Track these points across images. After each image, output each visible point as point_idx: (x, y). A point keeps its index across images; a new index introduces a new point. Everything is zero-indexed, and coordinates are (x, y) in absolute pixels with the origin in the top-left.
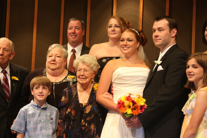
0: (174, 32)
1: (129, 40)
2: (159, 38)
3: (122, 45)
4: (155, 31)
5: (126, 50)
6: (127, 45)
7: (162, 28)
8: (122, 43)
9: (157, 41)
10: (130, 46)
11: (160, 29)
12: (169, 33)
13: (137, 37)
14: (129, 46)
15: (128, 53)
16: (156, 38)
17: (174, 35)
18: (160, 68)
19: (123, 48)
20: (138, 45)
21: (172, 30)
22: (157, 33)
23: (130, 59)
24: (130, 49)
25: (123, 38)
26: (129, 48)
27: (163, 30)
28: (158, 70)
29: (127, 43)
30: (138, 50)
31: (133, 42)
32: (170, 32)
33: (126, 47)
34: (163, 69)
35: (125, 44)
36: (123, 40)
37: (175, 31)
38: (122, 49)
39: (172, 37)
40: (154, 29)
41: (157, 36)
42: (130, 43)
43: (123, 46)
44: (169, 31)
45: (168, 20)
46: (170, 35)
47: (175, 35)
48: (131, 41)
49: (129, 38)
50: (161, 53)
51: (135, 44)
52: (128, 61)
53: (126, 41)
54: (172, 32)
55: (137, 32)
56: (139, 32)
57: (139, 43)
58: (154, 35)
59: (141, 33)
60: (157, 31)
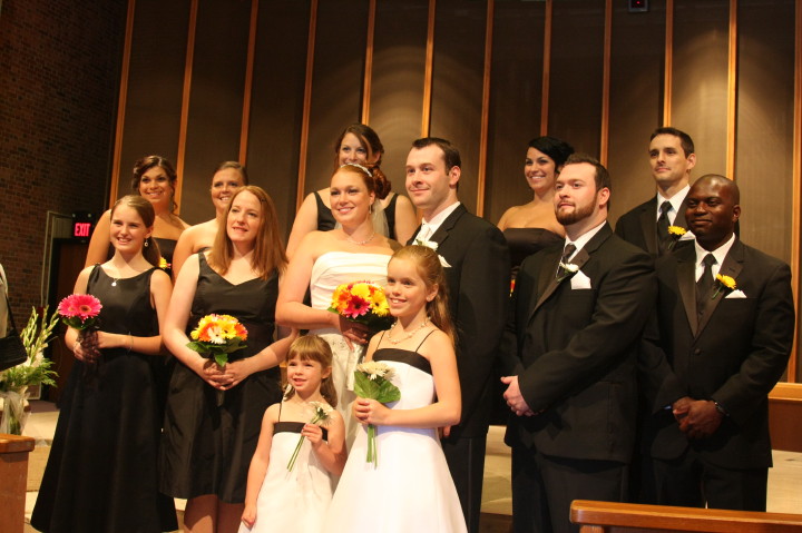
0: (455, 174)
1: (350, 191)
2: (425, 186)
3: (337, 204)
4: (413, 171)
5: (345, 213)
6: (346, 203)
7: (430, 164)
8: (335, 199)
9: (418, 195)
10: (355, 205)
11: (424, 168)
12: (444, 175)
13: (368, 182)
14: (351, 205)
15: (352, 220)
16: (415, 186)
17: (453, 182)
19: (339, 210)
20: (372, 199)
21: (450, 169)
22: (418, 176)
23: (356, 234)
24: (355, 210)
26: (352, 208)
27: (431, 170)
29: (346, 199)
30: (372, 210)
31: (361, 194)
32: (448, 174)
33: (346, 208)
35: (342, 201)
37: (458, 173)
38: (336, 212)
39: (451, 186)
40: (409, 166)
41: (419, 183)
42: (355, 198)
43: (339, 207)
44: (446, 170)
45: (441, 147)
46: (448, 180)
47: (457, 180)
48: (356, 191)
50: (428, 221)
51: (364, 198)
52: (350, 239)
53: (343, 193)
54: (451, 175)
55: (365, 169)
56: (371, 170)
57: (373, 195)
58: (410, 180)
59: (375, 171)
60: (417, 171)
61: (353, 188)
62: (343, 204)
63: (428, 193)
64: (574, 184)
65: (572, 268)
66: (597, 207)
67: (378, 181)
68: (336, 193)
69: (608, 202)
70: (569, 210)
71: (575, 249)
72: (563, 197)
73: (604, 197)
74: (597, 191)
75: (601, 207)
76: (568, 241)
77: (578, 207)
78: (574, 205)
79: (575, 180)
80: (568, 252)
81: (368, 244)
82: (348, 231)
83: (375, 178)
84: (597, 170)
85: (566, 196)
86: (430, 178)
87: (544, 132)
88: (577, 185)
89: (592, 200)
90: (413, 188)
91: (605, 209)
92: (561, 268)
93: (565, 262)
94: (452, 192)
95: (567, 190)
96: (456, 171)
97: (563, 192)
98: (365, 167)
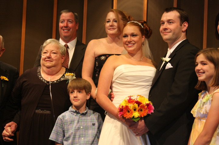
0: (185, 26)
1: (133, 35)
2: (169, 30)
3: (126, 41)
4: (163, 23)
5: (130, 47)
6: (131, 42)
7: (172, 20)
8: (125, 39)
9: (165, 35)
10: (136, 42)
11: (169, 22)
12: (179, 26)
13: (141, 30)
14: (133, 42)
15: (134, 50)
16: (165, 31)
17: (184, 29)
18: (169, 66)
19: (127, 45)
20: (143, 39)
21: (183, 23)
22: (166, 25)
23: (135, 56)
25: (125, 34)
26: (134, 44)
27: (173, 23)
28: (166, 68)
29: (131, 39)
31: (138, 37)
32: (181, 26)
33: (131, 44)
34: (172, 67)
35: (129, 40)
36: (126, 36)
37: (187, 25)
38: (125, 46)
39: (183, 32)
40: (162, 21)
41: (166, 29)
42: (135, 39)
43: (127, 43)
44: (180, 24)
45: (179, 12)
46: (181, 29)
47: (186, 29)
49: (133, 33)
50: (170, 49)
51: (140, 39)
53: (129, 37)
54: (183, 26)
55: (140, 24)
56: (142, 24)
57: (144, 37)
58: (162, 28)
59: (145, 25)
60: (166, 23)
61: (135, 34)
62: (130, 42)
63: (171, 34)
67: (146, 29)
82: (132, 55)
83: (145, 28)
86: (172, 27)
90: (163, 31)
94: (183, 34)
96: (186, 24)
98: (140, 22)
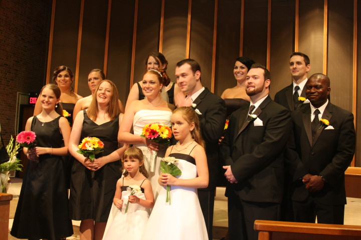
0: (198, 75)
1: (151, 82)
3: (145, 87)
4: (179, 77)
5: (149, 92)
7: (185, 73)
8: (144, 85)
9: (183, 88)
10: (153, 89)
11: (183, 75)
13: (160, 79)
15: (151, 95)
16: (181, 84)
17: (198, 77)
20: (161, 87)
21: (195, 73)
23: (153, 102)
24: (153, 91)
26: (151, 90)
27: (186, 75)
29: (149, 86)
30: (161, 91)
31: (156, 84)
32: (194, 76)
33: (149, 90)
35: (147, 86)
38: (144, 91)
39: (197, 80)
40: (177, 75)
41: (182, 82)
42: (153, 86)
43: (146, 89)
45: (190, 64)
46: (195, 78)
48: (154, 83)
51: (157, 86)
52: (151, 104)
53: (148, 83)
54: (196, 75)
55: (159, 73)
56: (162, 73)
57: (162, 85)
59: (164, 74)
61: (153, 81)
62: (148, 88)
64: (255, 77)
65: (254, 116)
66: (264, 88)
67: (165, 78)
68: (145, 82)
69: (269, 86)
70: (252, 89)
71: (255, 107)
72: (250, 83)
73: (268, 83)
74: (265, 81)
75: (266, 88)
76: (251, 104)
77: (256, 88)
78: (254, 87)
79: (255, 76)
80: (251, 109)
81: (159, 106)
82: (150, 100)
83: (163, 77)
84: (265, 71)
85: (251, 83)
87: (241, 55)
88: (256, 78)
89: (262, 85)
91: (268, 89)
92: (249, 116)
93: (250, 113)
95: (251, 80)
96: (198, 73)
97: (249, 81)
98: (160, 71)
